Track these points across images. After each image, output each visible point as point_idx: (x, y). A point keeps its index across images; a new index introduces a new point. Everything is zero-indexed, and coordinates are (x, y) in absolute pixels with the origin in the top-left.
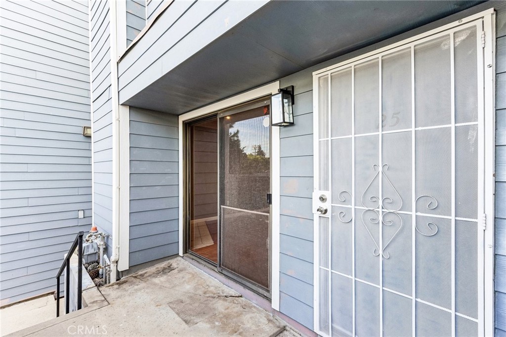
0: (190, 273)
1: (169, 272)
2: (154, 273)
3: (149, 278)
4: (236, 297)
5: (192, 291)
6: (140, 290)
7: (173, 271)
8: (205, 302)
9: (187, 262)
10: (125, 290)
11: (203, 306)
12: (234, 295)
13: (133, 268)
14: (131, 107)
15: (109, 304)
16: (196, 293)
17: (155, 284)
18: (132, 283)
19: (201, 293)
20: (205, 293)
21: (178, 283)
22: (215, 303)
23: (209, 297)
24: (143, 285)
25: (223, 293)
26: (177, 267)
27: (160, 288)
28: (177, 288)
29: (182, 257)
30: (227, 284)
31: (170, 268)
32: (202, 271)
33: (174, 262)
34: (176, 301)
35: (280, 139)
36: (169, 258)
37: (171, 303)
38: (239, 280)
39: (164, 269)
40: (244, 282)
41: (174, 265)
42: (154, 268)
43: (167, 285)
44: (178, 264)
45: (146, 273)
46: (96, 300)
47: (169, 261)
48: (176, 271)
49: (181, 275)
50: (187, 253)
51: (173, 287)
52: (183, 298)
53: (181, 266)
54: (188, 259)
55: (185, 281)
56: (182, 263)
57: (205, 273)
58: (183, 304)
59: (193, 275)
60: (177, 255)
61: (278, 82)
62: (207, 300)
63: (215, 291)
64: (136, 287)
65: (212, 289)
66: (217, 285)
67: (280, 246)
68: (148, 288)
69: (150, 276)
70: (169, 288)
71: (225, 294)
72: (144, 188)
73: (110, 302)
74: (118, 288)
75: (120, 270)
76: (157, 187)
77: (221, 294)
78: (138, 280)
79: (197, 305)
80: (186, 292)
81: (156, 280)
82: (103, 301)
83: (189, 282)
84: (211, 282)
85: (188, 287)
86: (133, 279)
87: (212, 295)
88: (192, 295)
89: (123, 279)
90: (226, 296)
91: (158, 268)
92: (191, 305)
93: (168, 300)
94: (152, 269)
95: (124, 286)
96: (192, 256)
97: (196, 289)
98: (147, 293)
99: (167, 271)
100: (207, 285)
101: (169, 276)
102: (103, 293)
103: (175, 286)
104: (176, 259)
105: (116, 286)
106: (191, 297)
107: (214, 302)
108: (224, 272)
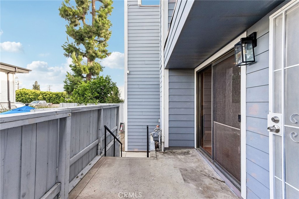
0: (197, 159)
1: (187, 155)
2: (179, 153)
3: (176, 154)
4: (220, 181)
5: (195, 168)
6: (171, 158)
7: (189, 155)
8: (199, 176)
9: (198, 153)
10: (165, 156)
11: (197, 177)
12: (219, 179)
13: (171, 148)
14: (169, 69)
15: (157, 159)
16: (196, 169)
17: (178, 158)
18: (169, 154)
19: (199, 170)
20: (201, 171)
21: (189, 161)
22: (204, 179)
23: (203, 174)
24: (173, 156)
25: (212, 175)
26: (192, 154)
27: (179, 160)
28: (187, 163)
29: (196, 149)
30: (217, 172)
31: (188, 153)
32: (205, 160)
33: (191, 151)
34: (184, 169)
35: (246, 74)
36: (189, 148)
37: (181, 169)
38: (222, 170)
39: (185, 152)
40: (225, 173)
41: (191, 152)
42: (181, 151)
43: (183, 160)
44: (193, 152)
45: (176, 152)
46: (153, 156)
47: (189, 150)
48: (190, 155)
49: (192, 158)
50: (199, 148)
51: (185, 162)
52: (188, 169)
53: (194, 154)
54: (198, 151)
55: (193, 161)
56: (195, 152)
57: (206, 161)
58: (187, 172)
59: (199, 160)
60: (194, 147)
61: (246, 32)
62: (201, 175)
63: (207, 173)
64: (170, 156)
65: (206, 171)
66: (211, 170)
67: (246, 153)
68: (174, 158)
69: (177, 154)
70: (183, 162)
71: (213, 177)
72: (175, 109)
73: (158, 158)
74: (163, 154)
75: (165, 147)
76: (182, 109)
77: (211, 175)
78: (172, 154)
79: (194, 175)
80: (191, 167)
81: (179, 157)
82: (155, 157)
83: (195, 163)
84: (207, 167)
85: (193, 165)
86: (170, 153)
87: (205, 174)
88: (193, 169)
89: (166, 151)
90: (213, 178)
91: (182, 151)
92: (191, 174)
93: (181, 167)
94: (180, 151)
95: (165, 154)
96: (201, 150)
97: (197, 167)
98: (173, 160)
99: (186, 154)
100: (204, 168)
101: (186, 156)
102: (157, 154)
103: (187, 162)
104: (193, 150)
105: (162, 153)
106: (192, 170)
107: (204, 177)
108: (215, 163)
